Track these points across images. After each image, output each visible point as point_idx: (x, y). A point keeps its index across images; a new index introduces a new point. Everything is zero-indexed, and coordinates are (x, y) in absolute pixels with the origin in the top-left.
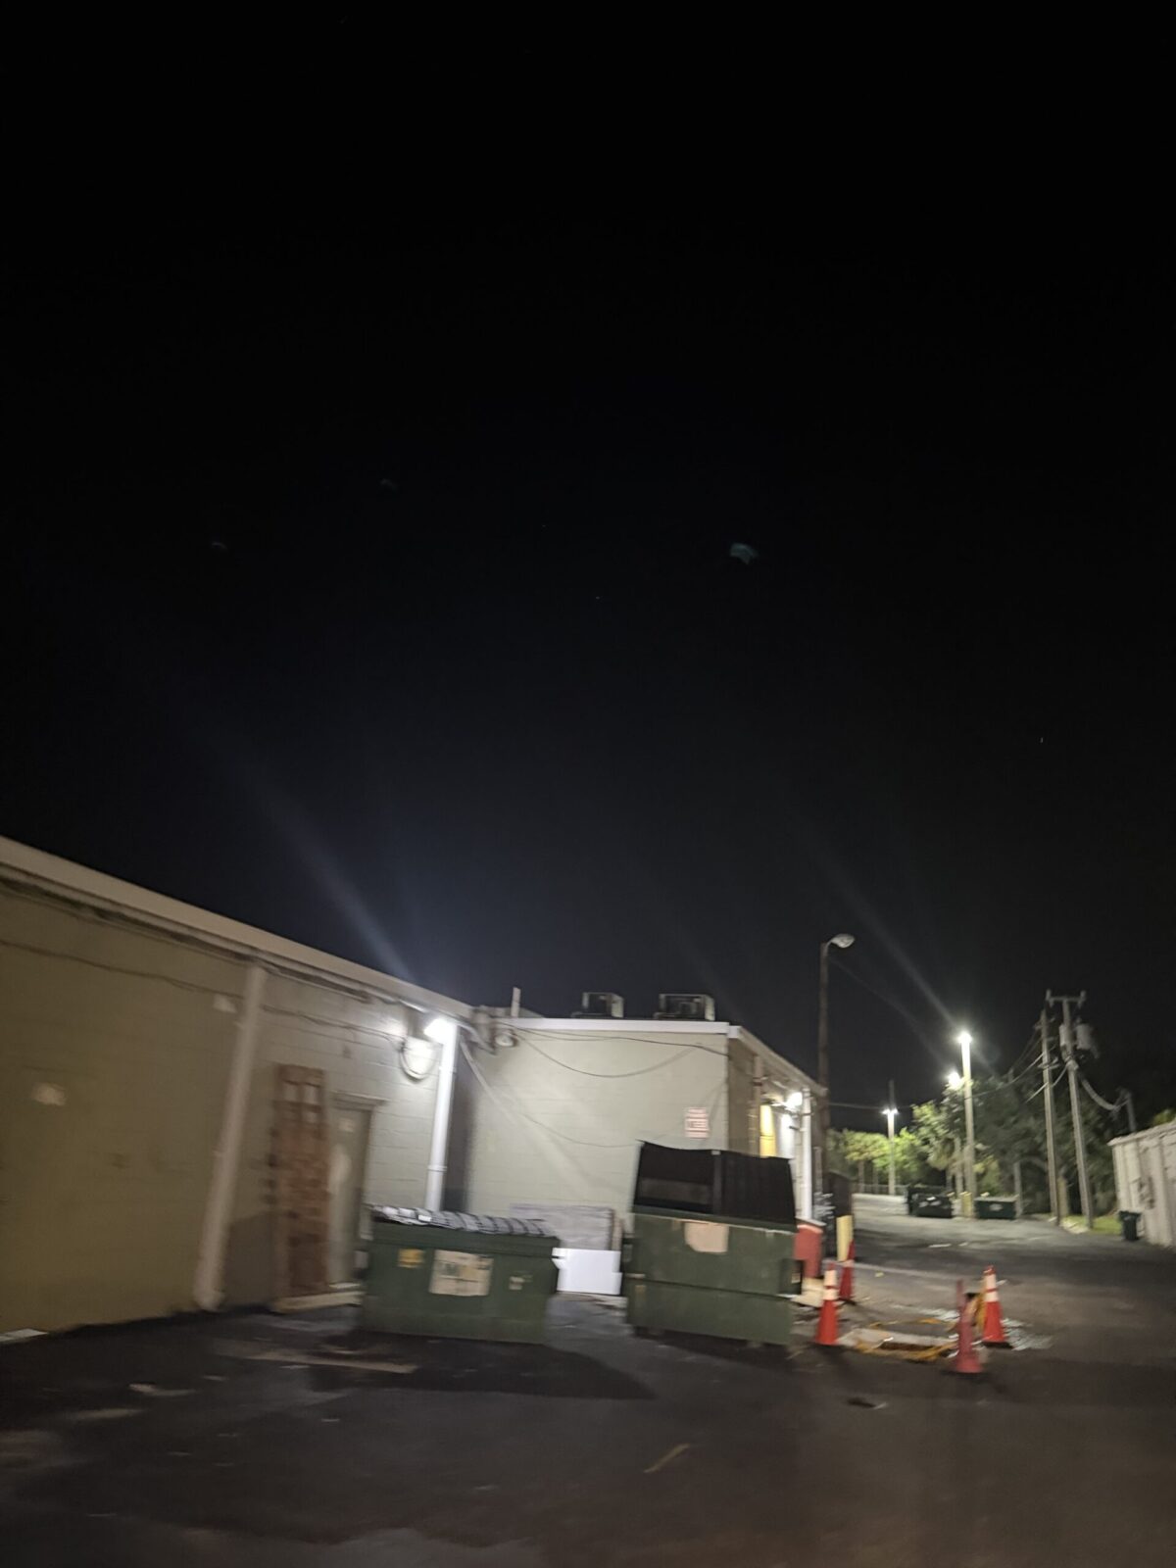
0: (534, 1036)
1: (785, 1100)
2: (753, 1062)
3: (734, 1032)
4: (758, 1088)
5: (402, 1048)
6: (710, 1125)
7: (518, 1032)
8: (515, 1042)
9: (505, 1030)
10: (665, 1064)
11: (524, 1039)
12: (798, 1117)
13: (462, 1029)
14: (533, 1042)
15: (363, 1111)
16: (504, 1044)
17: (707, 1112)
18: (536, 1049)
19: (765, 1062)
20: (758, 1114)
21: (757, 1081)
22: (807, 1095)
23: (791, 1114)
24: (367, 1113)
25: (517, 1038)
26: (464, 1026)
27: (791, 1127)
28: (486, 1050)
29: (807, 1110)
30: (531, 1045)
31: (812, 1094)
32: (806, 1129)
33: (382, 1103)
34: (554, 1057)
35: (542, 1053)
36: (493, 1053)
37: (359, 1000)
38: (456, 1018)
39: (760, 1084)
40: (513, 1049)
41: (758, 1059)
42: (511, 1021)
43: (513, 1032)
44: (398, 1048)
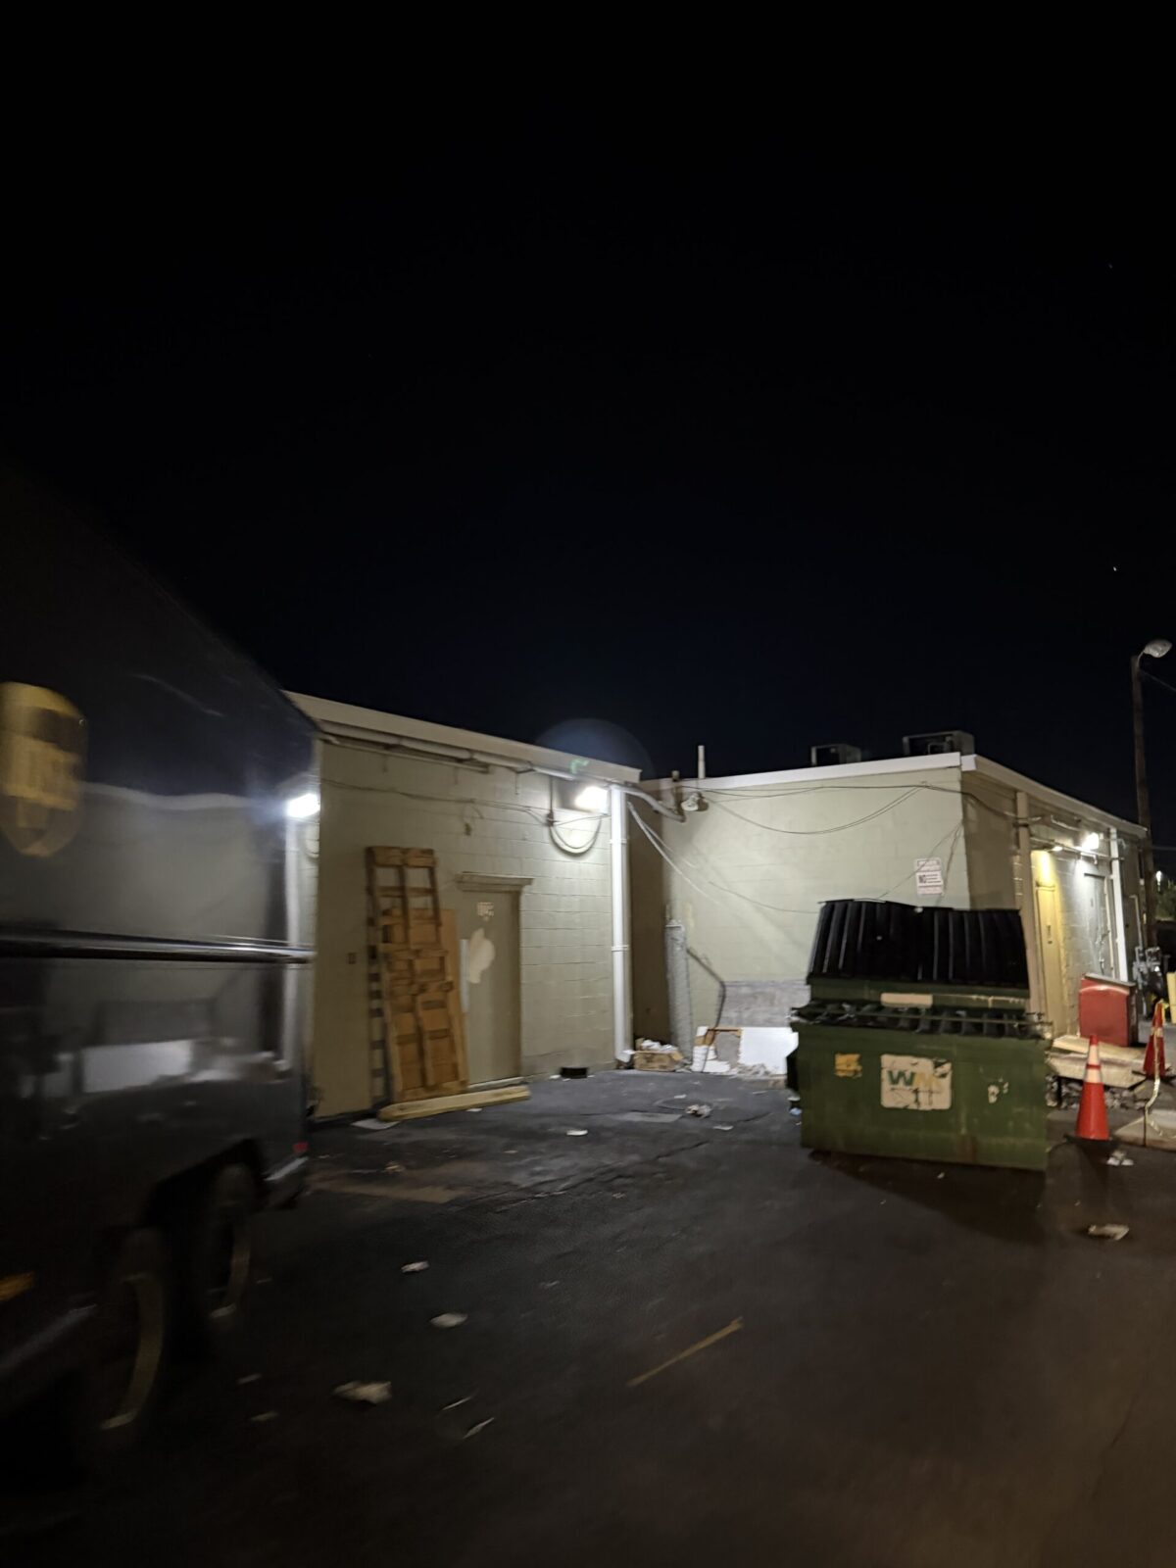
0: (721, 798)
1: (1077, 842)
2: (1015, 800)
3: (969, 762)
4: (1023, 832)
5: (550, 821)
6: (945, 881)
7: (703, 796)
8: (703, 806)
9: (691, 793)
10: (881, 812)
11: (713, 802)
12: (1102, 862)
13: (627, 794)
14: (723, 804)
15: (509, 892)
16: (691, 809)
17: (938, 863)
18: (730, 811)
19: (1030, 797)
20: (1028, 863)
21: (1021, 822)
22: (1114, 836)
23: (1088, 859)
24: (513, 894)
25: (705, 801)
26: (628, 792)
27: (1086, 875)
28: (673, 819)
29: (1115, 853)
30: (725, 809)
31: (1120, 834)
32: (1116, 876)
33: (529, 881)
34: (749, 818)
35: (738, 816)
36: (683, 821)
37: (472, 770)
38: (619, 785)
39: (1026, 826)
40: (702, 813)
41: (1020, 796)
42: (697, 784)
43: (700, 795)
44: (543, 820)
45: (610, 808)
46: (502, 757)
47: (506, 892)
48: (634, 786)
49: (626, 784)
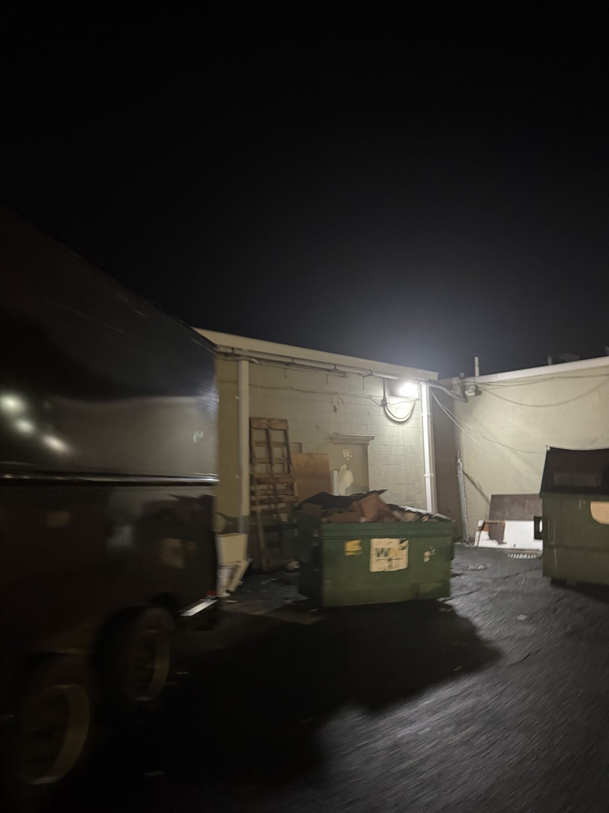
0: (490, 387)
5: (384, 404)
7: (479, 386)
8: (478, 392)
9: (471, 385)
11: (484, 390)
13: (430, 387)
14: (491, 391)
15: (361, 444)
16: (471, 395)
18: (495, 395)
24: (363, 445)
25: (479, 389)
28: (460, 401)
30: (492, 393)
33: (373, 438)
34: (507, 399)
35: (499, 397)
36: (466, 401)
37: (338, 376)
38: (426, 382)
40: (478, 397)
42: (475, 380)
43: (476, 386)
44: (380, 403)
45: (421, 395)
46: (353, 368)
47: (359, 444)
48: (435, 382)
49: (430, 381)
